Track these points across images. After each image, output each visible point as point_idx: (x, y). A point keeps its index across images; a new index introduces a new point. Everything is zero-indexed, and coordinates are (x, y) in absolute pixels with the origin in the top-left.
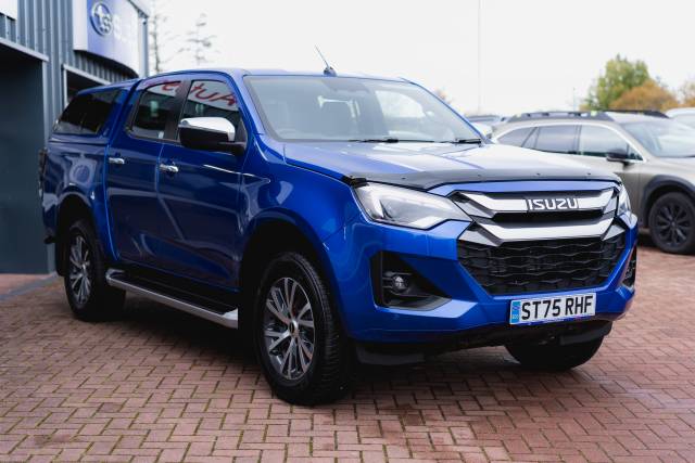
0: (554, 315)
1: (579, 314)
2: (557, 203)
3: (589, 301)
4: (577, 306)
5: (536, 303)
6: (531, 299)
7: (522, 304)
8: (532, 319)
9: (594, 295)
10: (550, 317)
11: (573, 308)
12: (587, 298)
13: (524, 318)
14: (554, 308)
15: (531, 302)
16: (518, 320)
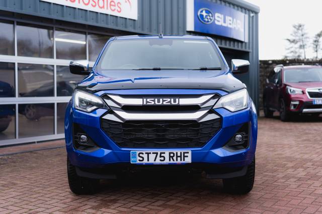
0: (161, 160)
1: (179, 161)
2: (163, 101)
3: (186, 155)
4: (177, 157)
5: (148, 154)
6: (144, 151)
7: (138, 153)
8: (145, 161)
9: (190, 152)
10: (158, 161)
11: (175, 158)
12: (184, 153)
13: (139, 160)
14: (161, 157)
15: (144, 153)
16: (136, 161)
